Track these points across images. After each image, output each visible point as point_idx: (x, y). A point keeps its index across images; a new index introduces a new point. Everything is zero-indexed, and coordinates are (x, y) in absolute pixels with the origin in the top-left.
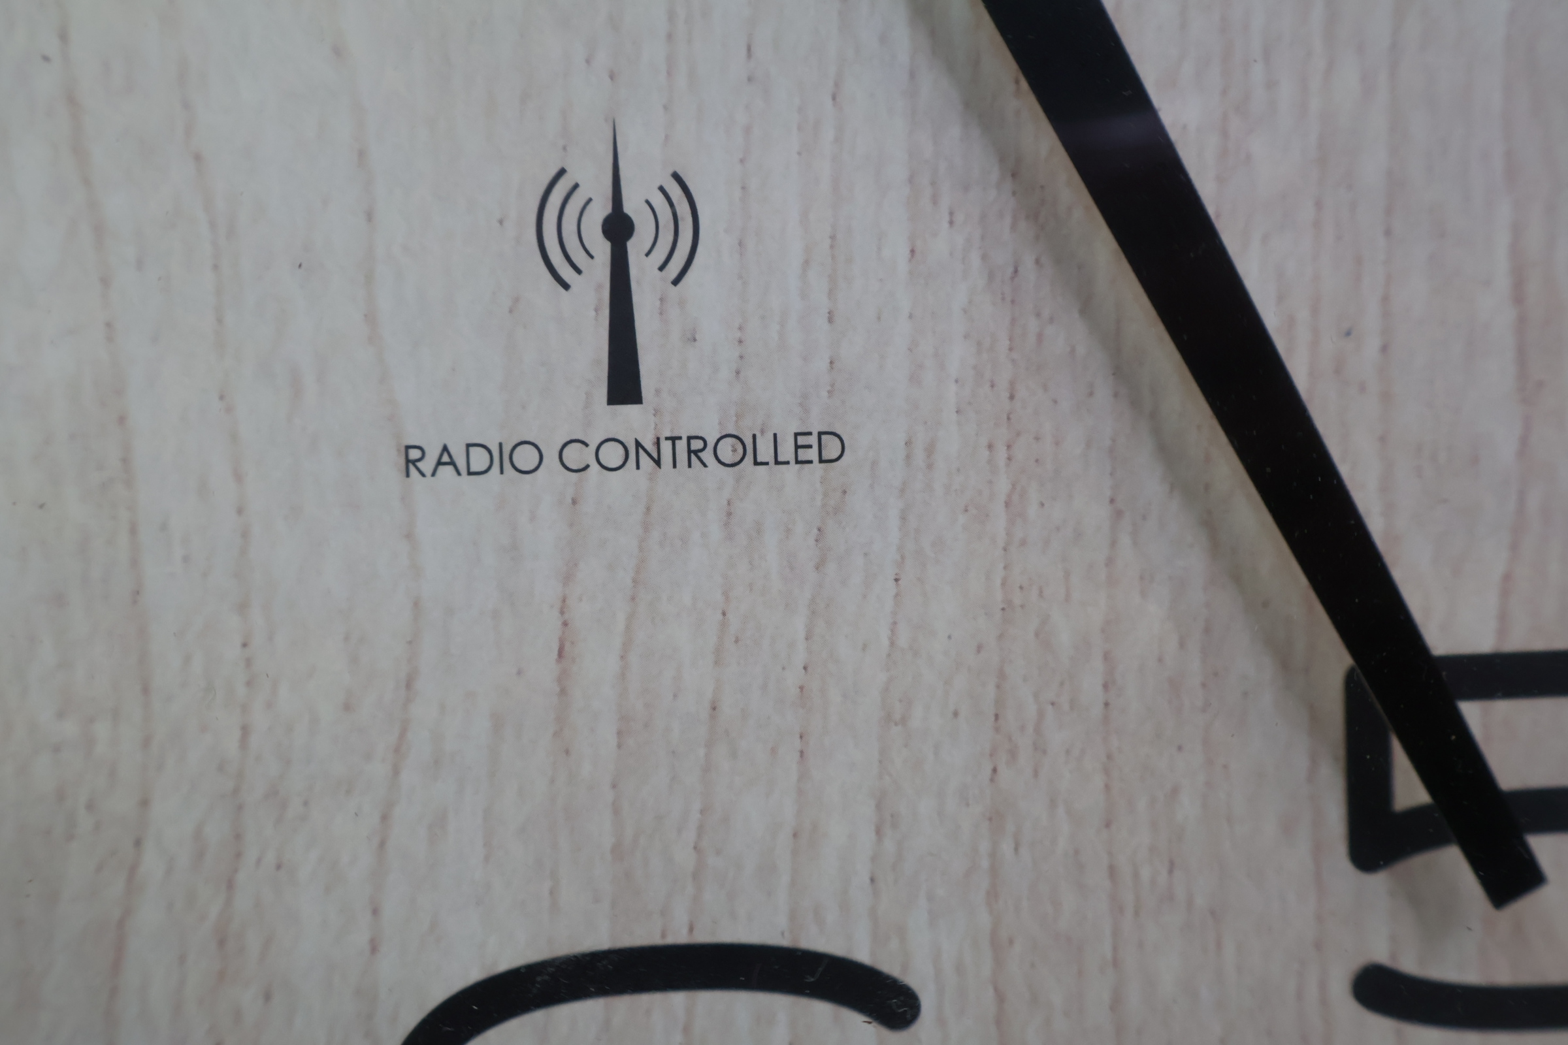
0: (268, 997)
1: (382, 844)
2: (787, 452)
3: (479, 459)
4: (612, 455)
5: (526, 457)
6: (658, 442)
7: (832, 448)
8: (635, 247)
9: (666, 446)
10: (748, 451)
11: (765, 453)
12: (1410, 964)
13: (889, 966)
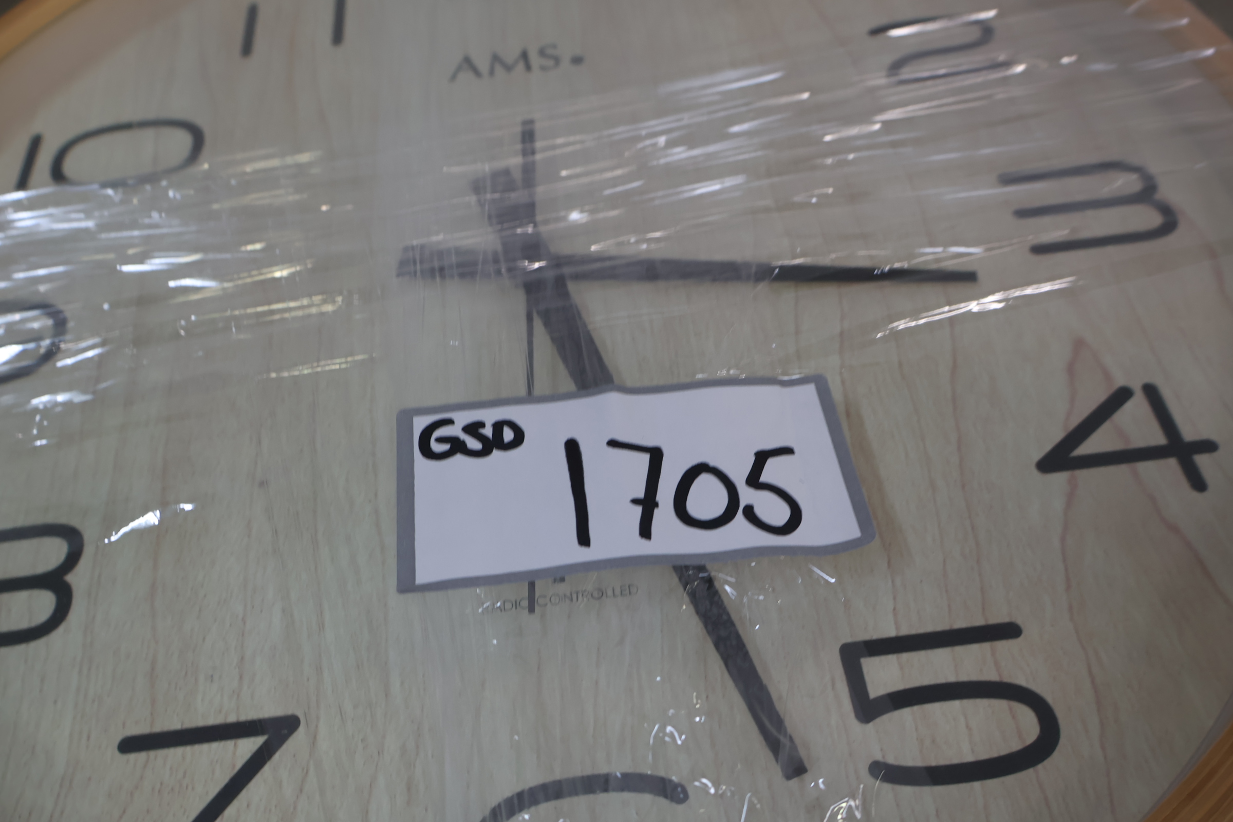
2: (618, 591)
3: (507, 605)
4: (555, 599)
5: (524, 603)
6: (571, 594)
7: (634, 589)
9: (574, 596)
10: (603, 593)
11: (610, 593)
12: (890, 760)
13: (674, 777)
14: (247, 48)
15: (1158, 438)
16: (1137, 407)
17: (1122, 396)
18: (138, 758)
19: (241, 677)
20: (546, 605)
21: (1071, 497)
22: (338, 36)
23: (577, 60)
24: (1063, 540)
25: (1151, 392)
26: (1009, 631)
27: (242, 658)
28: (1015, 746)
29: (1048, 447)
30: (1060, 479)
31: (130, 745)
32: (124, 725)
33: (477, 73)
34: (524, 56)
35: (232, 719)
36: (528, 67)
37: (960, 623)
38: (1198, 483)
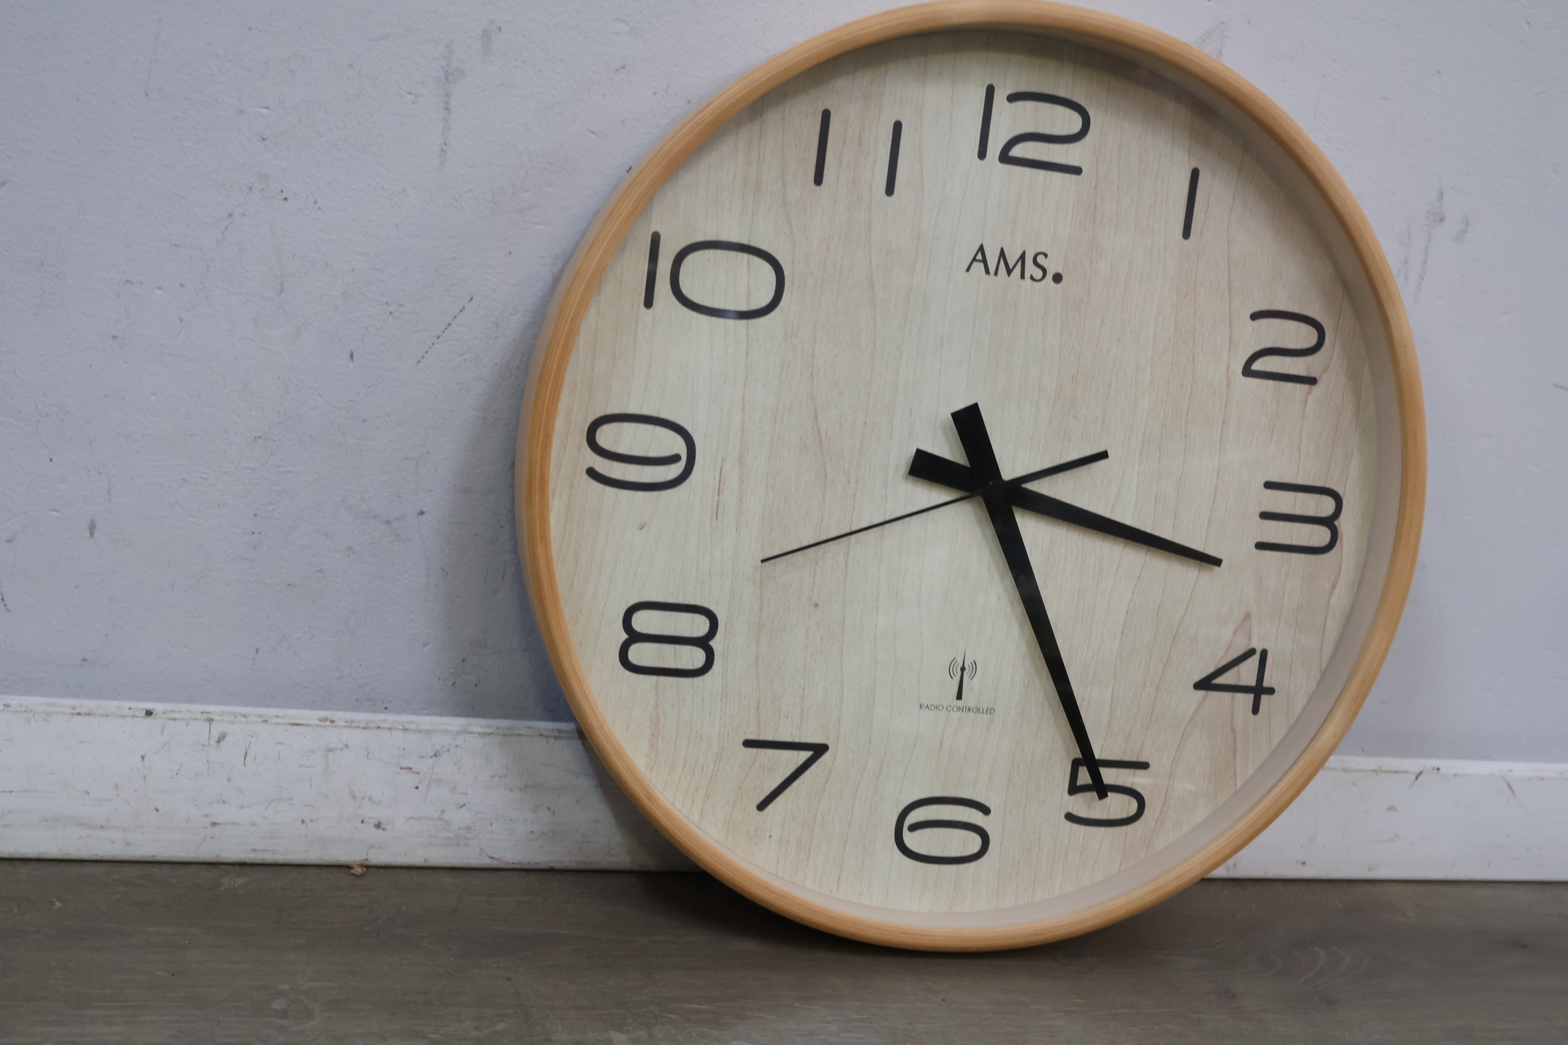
0: (881, 799)
1: (905, 774)
2: (985, 711)
3: (933, 707)
4: (955, 709)
5: (940, 708)
7: (992, 711)
8: (965, 673)
10: (978, 710)
11: (981, 711)
12: (1075, 813)
13: (987, 804)
14: (818, 180)
15: (1252, 682)
16: (1253, 662)
17: (1251, 652)
18: (753, 751)
19: (802, 720)
20: (950, 711)
21: (1200, 704)
22: (890, 190)
23: (1058, 278)
24: (1186, 726)
25: (1264, 654)
26: (1144, 766)
27: (802, 710)
28: (1124, 815)
29: (1204, 675)
30: (1201, 693)
31: (748, 743)
32: (745, 733)
33: (987, 272)
34: (1022, 257)
35: (797, 740)
36: (1023, 277)
37: (1126, 758)
38: (1255, 710)
